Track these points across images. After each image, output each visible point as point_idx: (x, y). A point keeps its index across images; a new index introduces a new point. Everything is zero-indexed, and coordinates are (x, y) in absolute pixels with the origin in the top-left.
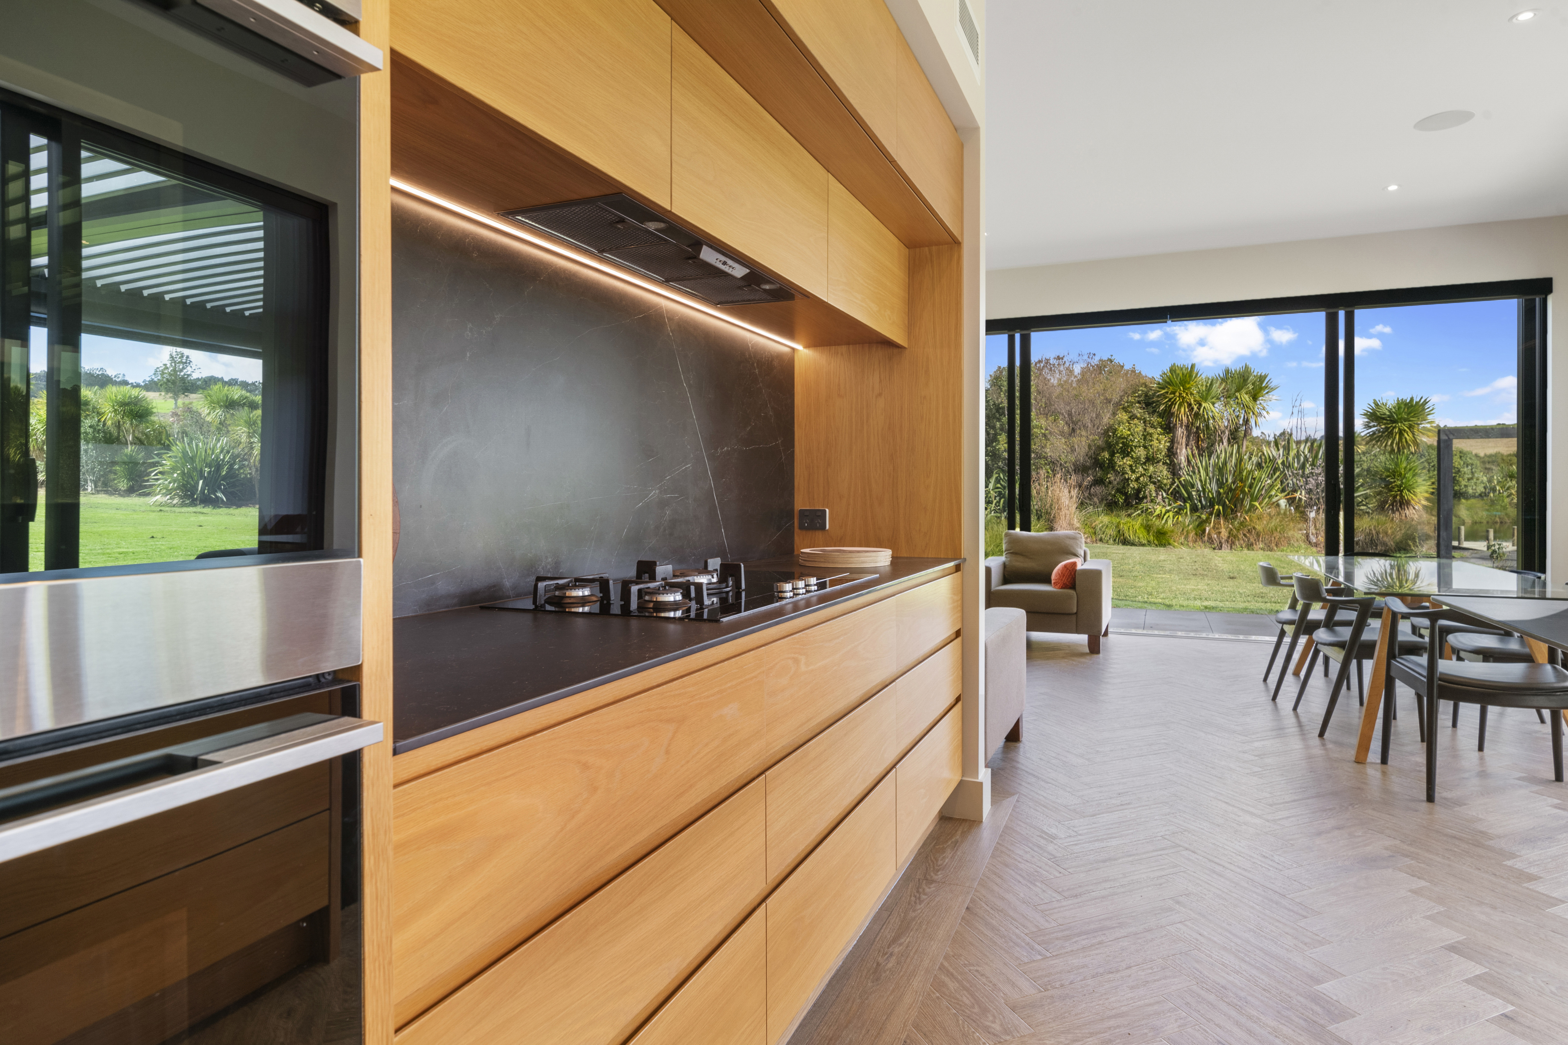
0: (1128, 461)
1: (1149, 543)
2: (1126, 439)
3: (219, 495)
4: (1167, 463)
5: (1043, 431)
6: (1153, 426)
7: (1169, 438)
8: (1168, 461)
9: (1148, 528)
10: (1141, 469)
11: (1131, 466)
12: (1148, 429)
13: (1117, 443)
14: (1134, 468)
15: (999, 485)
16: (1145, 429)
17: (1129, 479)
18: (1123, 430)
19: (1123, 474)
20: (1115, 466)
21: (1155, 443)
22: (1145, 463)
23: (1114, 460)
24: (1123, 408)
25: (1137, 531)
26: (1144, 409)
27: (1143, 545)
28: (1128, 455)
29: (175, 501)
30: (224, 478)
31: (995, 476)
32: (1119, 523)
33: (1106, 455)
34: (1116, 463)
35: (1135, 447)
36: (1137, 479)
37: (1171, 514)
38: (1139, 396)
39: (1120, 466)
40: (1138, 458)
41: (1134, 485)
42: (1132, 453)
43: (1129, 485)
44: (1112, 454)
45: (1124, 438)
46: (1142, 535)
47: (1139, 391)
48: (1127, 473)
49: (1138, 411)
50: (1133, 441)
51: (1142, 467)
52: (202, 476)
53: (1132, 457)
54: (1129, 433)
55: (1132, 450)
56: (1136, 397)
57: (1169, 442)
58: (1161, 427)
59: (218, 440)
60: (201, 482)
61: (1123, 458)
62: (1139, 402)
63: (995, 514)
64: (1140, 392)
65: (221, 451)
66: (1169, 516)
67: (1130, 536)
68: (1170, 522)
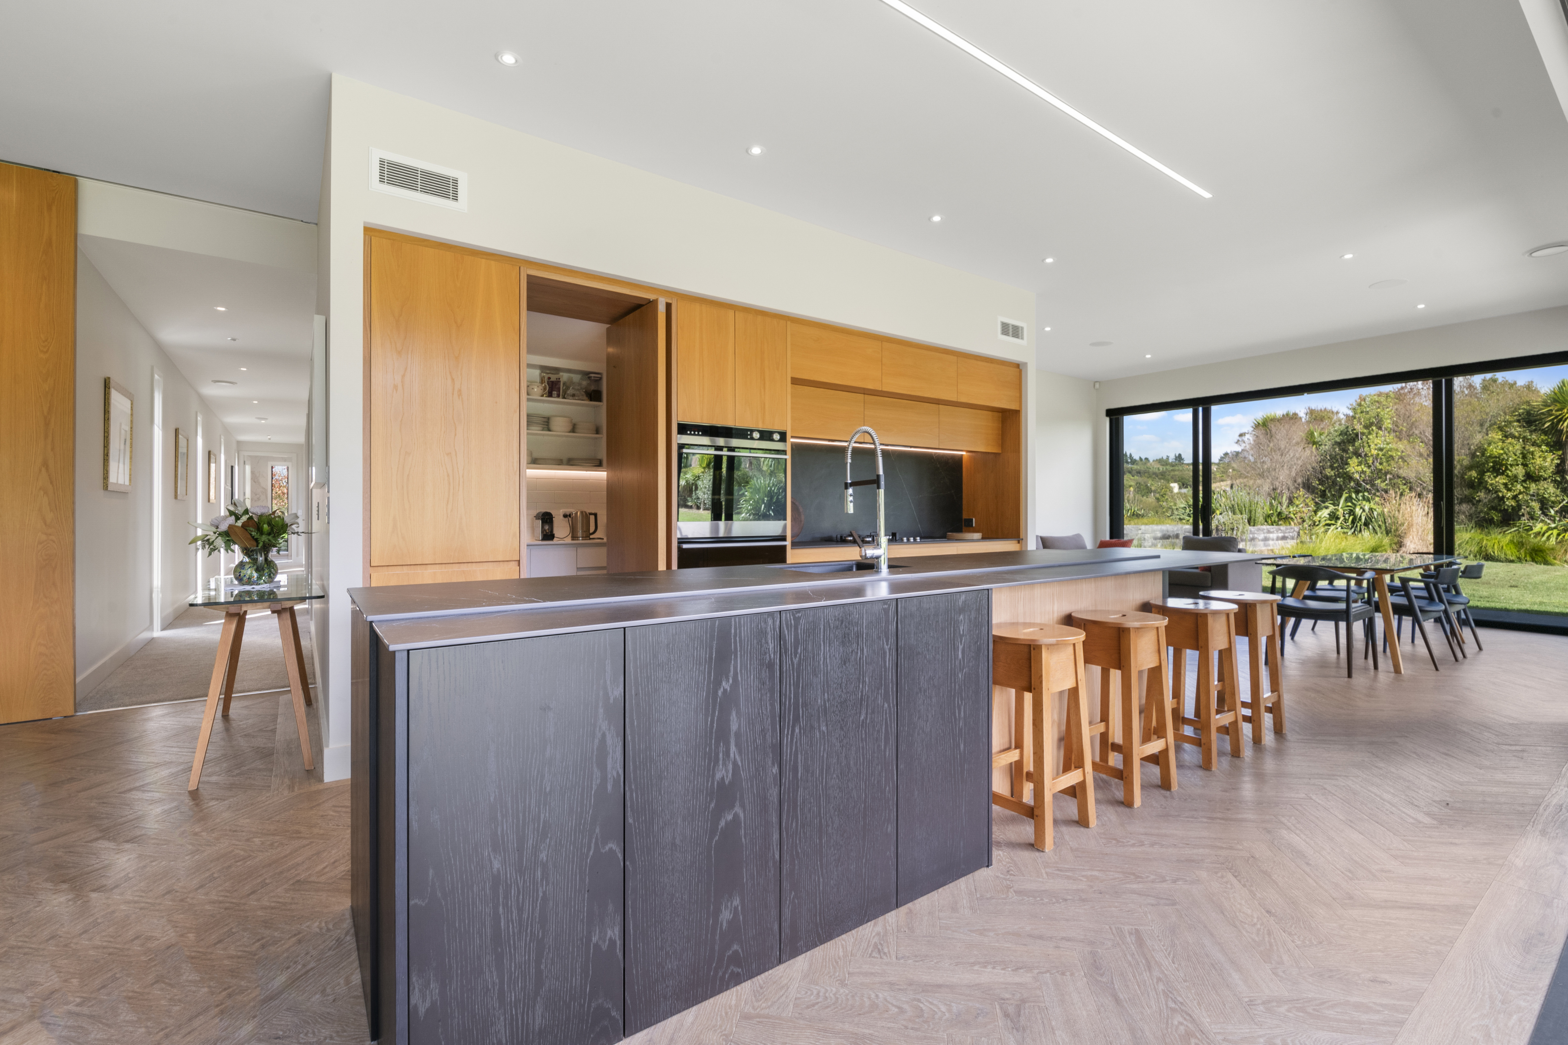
0: (1501, 480)
1: (1520, 560)
2: (1499, 457)
3: (771, 512)
4: (1558, 481)
5: (1399, 454)
6: (1534, 444)
7: (1558, 455)
8: (1558, 479)
9: (1520, 545)
10: (1519, 487)
11: (1505, 485)
12: (1527, 447)
13: (1487, 462)
14: (1510, 486)
15: (1350, 504)
16: (1524, 448)
17: (1503, 497)
18: (1495, 450)
19: (1496, 492)
20: (1487, 484)
21: (1539, 461)
22: (1524, 481)
23: (1484, 479)
24: (1499, 427)
25: (1504, 547)
26: (1524, 427)
27: (1512, 561)
28: (1503, 474)
29: (751, 517)
30: (775, 503)
31: (1345, 495)
32: (1482, 540)
33: (1474, 474)
34: (1487, 482)
35: (1511, 465)
36: (1515, 497)
37: (1555, 532)
38: (1520, 415)
39: (1491, 485)
40: (1516, 477)
41: (1511, 503)
42: (1508, 472)
43: (1504, 502)
44: (1482, 473)
45: (1496, 457)
46: (1511, 552)
47: (1519, 409)
48: (1501, 492)
49: (1516, 429)
50: (1507, 460)
51: (1522, 485)
52: (763, 502)
53: (1507, 476)
54: (1502, 452)
55: (1507, 469)
56: (1515, 416)
57: (1558, 459)
58: (1547, 445)
59: (770, 480)
60: (763, 506)
61: (1495, 477)
62: (1518, 421)
63: (1342, 530)
64: (1521, 411)
65: (773, 485)
66: (1552, 534)
67: (1494, 553)
68: (1553, 541)
